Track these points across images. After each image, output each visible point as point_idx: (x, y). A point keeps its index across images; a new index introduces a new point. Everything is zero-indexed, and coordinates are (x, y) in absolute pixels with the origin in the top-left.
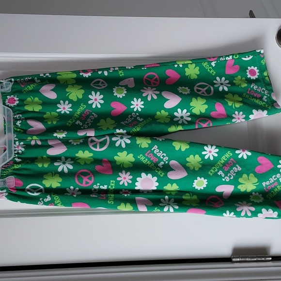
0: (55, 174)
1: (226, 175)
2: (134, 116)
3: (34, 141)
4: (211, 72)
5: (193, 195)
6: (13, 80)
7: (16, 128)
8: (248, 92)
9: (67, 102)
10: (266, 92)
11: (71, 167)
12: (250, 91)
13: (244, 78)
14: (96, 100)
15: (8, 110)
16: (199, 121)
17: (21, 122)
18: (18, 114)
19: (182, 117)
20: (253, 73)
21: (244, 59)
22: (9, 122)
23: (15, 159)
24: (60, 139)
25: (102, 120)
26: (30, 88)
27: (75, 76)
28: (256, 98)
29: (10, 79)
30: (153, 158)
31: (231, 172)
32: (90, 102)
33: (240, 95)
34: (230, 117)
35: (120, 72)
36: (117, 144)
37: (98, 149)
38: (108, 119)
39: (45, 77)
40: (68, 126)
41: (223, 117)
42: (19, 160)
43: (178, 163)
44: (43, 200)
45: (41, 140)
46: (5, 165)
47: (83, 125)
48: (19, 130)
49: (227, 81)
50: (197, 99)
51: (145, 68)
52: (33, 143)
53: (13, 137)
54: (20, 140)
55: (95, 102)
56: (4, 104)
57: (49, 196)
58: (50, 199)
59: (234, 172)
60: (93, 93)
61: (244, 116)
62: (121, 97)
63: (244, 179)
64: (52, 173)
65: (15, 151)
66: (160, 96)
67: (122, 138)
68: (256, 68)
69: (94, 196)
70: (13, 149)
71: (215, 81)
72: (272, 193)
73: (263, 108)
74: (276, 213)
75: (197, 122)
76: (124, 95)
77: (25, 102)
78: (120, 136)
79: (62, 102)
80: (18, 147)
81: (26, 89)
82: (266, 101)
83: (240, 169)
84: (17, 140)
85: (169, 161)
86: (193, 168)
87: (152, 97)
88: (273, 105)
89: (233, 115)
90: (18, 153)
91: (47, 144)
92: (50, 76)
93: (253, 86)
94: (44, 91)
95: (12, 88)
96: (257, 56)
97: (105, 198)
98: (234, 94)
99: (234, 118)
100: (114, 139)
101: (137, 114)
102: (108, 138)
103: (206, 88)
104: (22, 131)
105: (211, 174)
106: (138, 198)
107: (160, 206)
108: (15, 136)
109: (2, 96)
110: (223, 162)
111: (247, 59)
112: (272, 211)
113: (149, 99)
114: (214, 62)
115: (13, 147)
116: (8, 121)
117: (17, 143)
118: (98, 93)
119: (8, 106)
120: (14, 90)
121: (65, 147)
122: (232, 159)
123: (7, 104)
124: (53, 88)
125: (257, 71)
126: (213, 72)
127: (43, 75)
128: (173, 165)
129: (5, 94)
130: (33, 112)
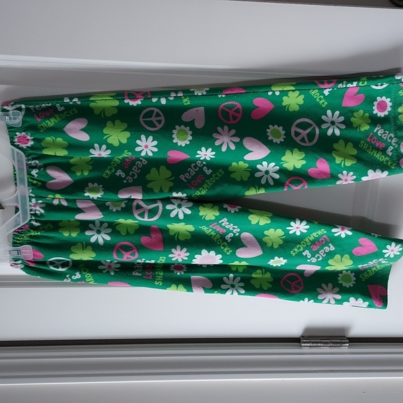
0: (87, 246)
1: (313, 256)
2: (199, 165)
3: (58, 200)
4: (321, 102)
5: (265, 273)
6: (23, 106)
7: (31, 178)
8: (368, 140)
9: (104, 147)
10: (393, 141)
11: (108, 238)
12: (371, 138)
13: (367, 114)
14: (147, 147)
15: (18, 153)
16: (290, 183)
17: (37, 171)
18: (33, 159)
19: (267, 172)
20: (382, 106)
21: (374, 87)
22: (21, 170)
23: (32, 222)
24: (93, 200)
25: (154, 170)
26: (49, 123)
27: (116, 103)
28: (378, 150)
29: (18, 106)
30: (219, 229)
31: (320, 252)
32: (137, 149)
33: (356, 144)
34: (334, 177)
35: (185, 100)
36: (173, 215)
37: (146, 219)
38: (163, 168)
39: (71, 103)
40: (105, 178)
41: (324, 177)
42: (38, 224)
43: (252, 236)
44: (70, 277)
45: (66, 200)
46: (19, 229)
47: (125, 177)
48: (35, 182)
49: (342, 119)
50: (292, 151)
51: (224, 96)
52: (56, 202)
53: (28, 191)
54: (38, 197)
55: (145, 150)
56: (12, 143)
57: (78, 273)
58: (80, 277)
59: (325, 252)
60: (143, 137)
61: (355, 177)
62: (183, 145)
63: (335, 261)
64: (83, 245)
65: (31, 210)
66: (239, 145)
67: (179, 206)
68: (389, 99)
69: (137, 274)
70: (29, 208)
71: (323, 117)
72: (368, 273)
73: (384, 167)
74: (367, 303)
75: (287, 183)
76: (188, 143)
77: (43, 144)
78: (177, 202)
79: (96, 145)
80: (35, 206)
81: (44, 124)
82: (390, 154)
83: (332, 248)
84: (33, 197)
85: (240, 233)
86: (271, 245)
87: (228, 146)
88: (398, 164)
89: (340, 175)
90: (35, 215)
91: (75, 207)
92: (79, 103)
93: (378, 130)
94: (71, 130)
95: (23, 122)
96: (395, 85)
97: (151, 277)
98: (347, 140)
99: (340, 179)
100: (169, 207)
101: (204, 163)
102: (160, 205)
103: (308, 130)
104: (39, 183)
105: (294, 254)
106: (194, 277)
107: (221, 289)
108: (31, 191)
109: (9, 131)
110: (312, 238)
111: (379, 88)
112: (362, 301)
113: (224, 149)
114: (328, 90)
115: (28, 205)
116: (19, 169)
117: (34, 200)
118: (151, 138)
119: (17, 147)
120: (26, 125)
121: (101, 213)
122: (325, 236)
123: (16, 144)
124: (83, 126)
125: (390, 104)
126: (323, 103)
127: (68, 101)
128: (245, 239)
129: (13, 130)
130: (55, 156)
